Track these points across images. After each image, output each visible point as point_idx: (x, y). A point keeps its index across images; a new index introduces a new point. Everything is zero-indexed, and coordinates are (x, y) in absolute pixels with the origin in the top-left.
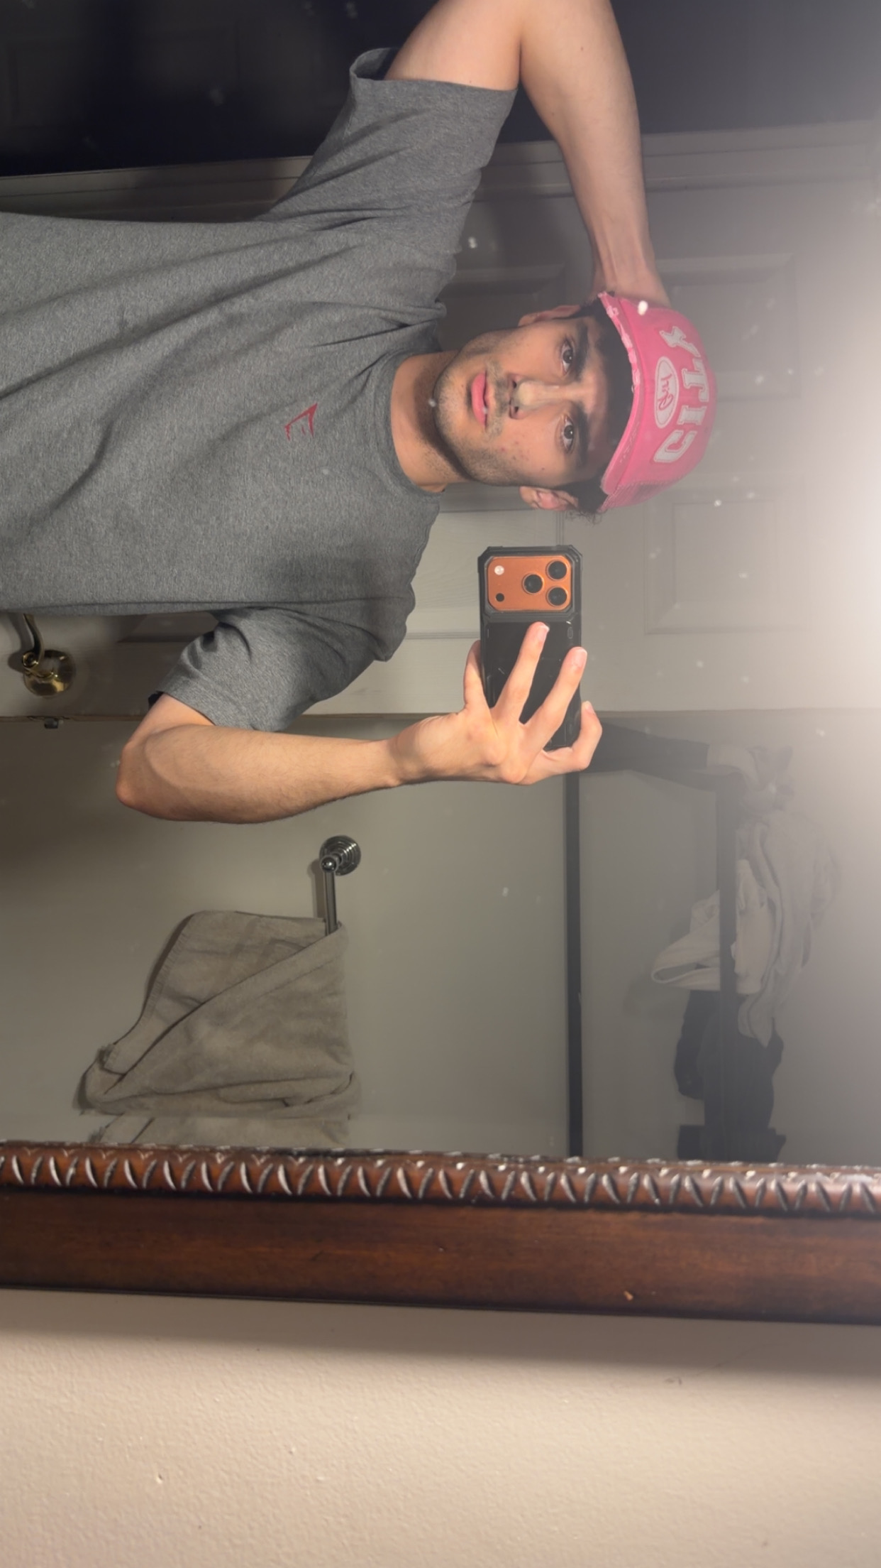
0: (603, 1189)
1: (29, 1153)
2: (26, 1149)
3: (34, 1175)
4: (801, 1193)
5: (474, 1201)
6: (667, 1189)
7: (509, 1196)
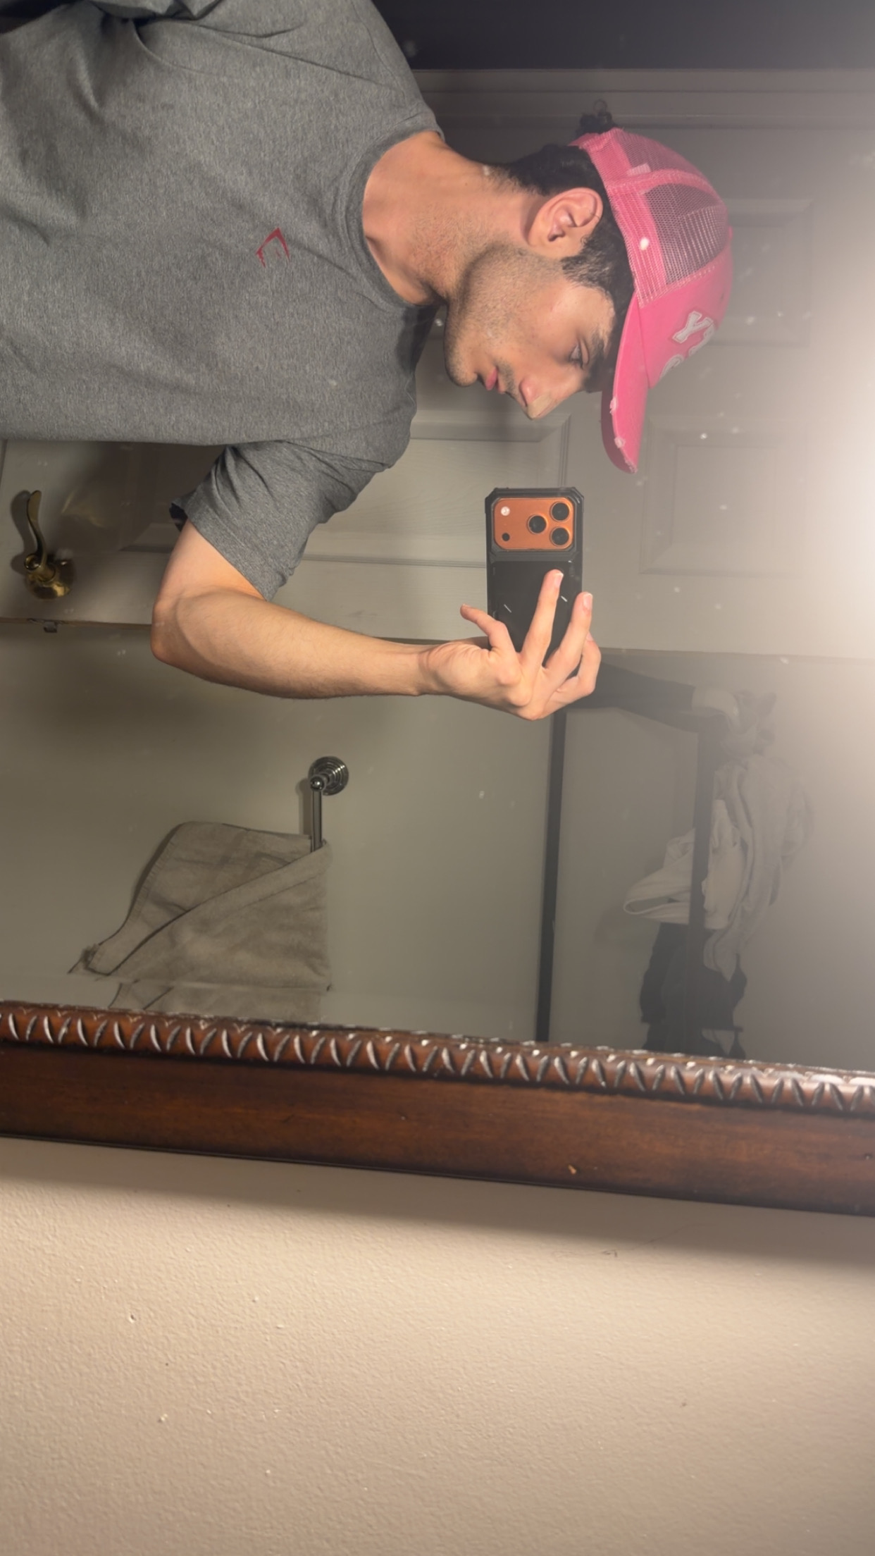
0: (555, 1069)
1: (25, 1012)
2: (21, 1008)
3: (28, 1032)
4: (736, 1084)
5: (436, 1075)
6: (614, 1073)
7: (468, 1071)
